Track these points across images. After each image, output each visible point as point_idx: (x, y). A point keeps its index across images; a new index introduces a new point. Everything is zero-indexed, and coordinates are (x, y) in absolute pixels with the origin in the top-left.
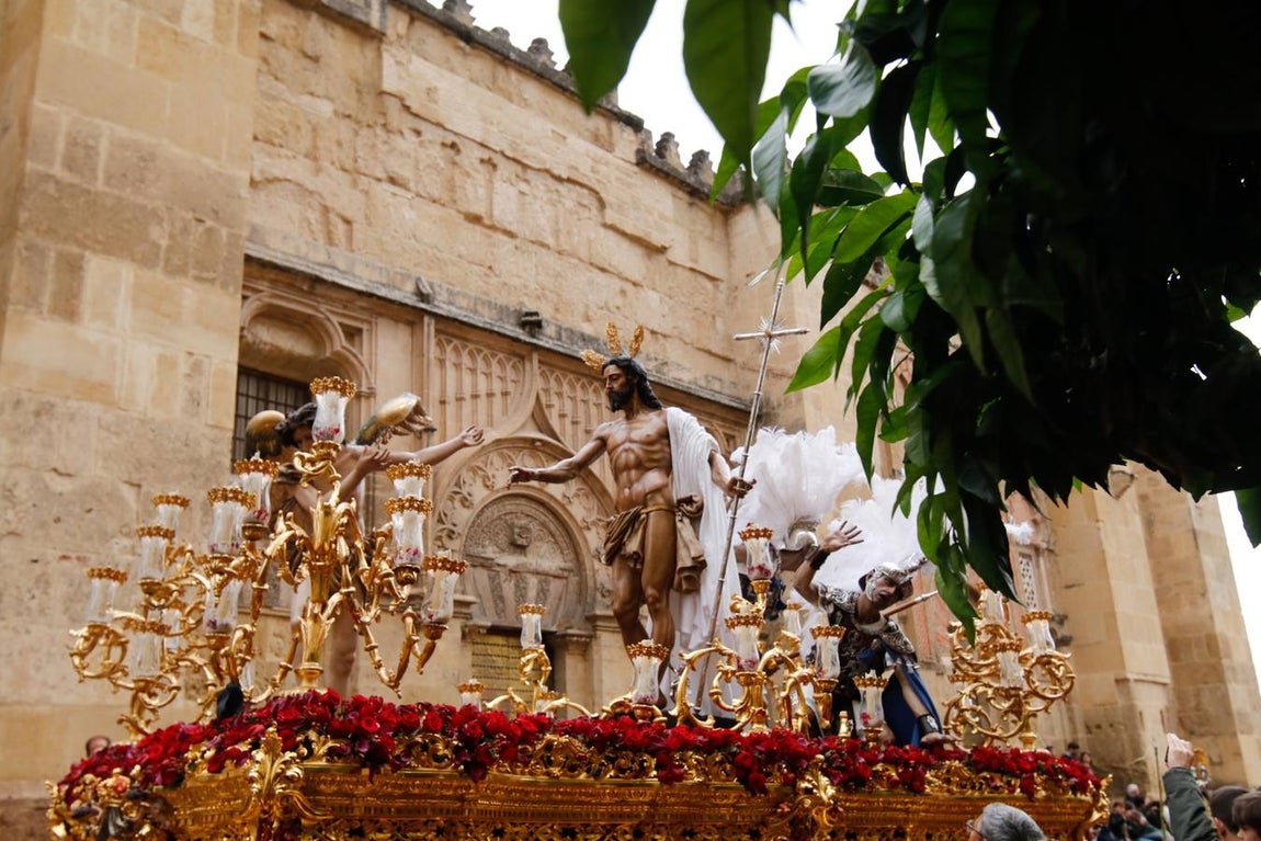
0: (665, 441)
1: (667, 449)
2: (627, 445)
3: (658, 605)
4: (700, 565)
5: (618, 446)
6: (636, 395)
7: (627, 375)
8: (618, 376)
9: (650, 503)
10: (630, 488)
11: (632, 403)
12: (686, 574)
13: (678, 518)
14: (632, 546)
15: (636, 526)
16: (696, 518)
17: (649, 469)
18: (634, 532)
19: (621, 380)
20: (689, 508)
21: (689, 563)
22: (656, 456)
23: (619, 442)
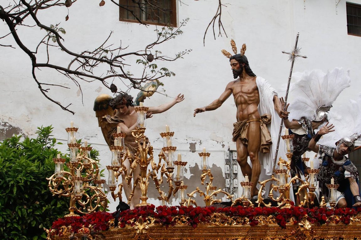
0: (256, 91)
1: (257, 95)
2: (241, 94)
3: (254, 158)
4: (270, 144)
5: (237, 93)
6: (244, 71)
7: (240, 63)
8: (237, 64)
9: (250, 118)
10: (242, 112)
11: (243, 75)
12: (264, 147)
13: (261, 124)
14: (244, 136)
15: (245, 128)
16: (268, 124)
17: (249, 104)
18: (244, 130)
19: (238, 65)
20: (265, 120)
21: (265, 143)
22: (252, 99)
23: (237, 92)
